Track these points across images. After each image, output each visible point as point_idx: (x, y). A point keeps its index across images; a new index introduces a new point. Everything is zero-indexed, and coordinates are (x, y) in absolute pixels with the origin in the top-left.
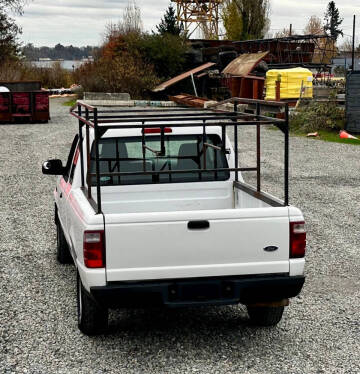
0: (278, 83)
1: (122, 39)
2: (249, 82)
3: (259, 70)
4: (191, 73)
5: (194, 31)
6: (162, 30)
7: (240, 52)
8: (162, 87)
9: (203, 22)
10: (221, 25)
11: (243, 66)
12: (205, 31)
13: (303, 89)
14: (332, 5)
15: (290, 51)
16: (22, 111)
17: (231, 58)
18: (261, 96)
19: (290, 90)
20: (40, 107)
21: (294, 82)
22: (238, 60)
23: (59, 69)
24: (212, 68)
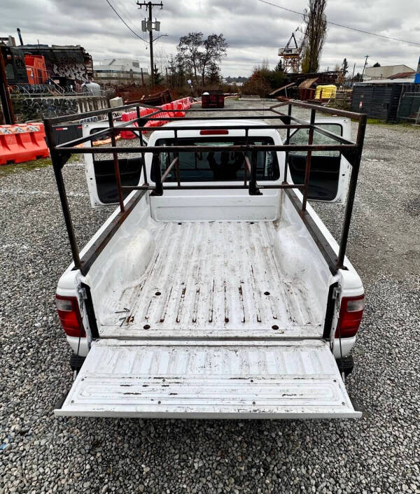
0: (321, 92)
1: (259, 72)
2: (309, 91)
3: (314, 86)
4: (285, 87)
5: (289, 70)
6: (276, 70)
7: (306, 79)
8: (273, 93)
9: (293, 66)
10: (300, 68)
11: (307, 84)
12: (294, 70)
13: (332, 95)
14: (345, 60)
15: (327, 78)
16: (213, 103)
17: (303, 80)
18: (313, 97)
19: (326, 95)
20: (221, 101)
21: (328, 91)
22: (305, 82)
23: (235, 85)
24: (294, 85)
